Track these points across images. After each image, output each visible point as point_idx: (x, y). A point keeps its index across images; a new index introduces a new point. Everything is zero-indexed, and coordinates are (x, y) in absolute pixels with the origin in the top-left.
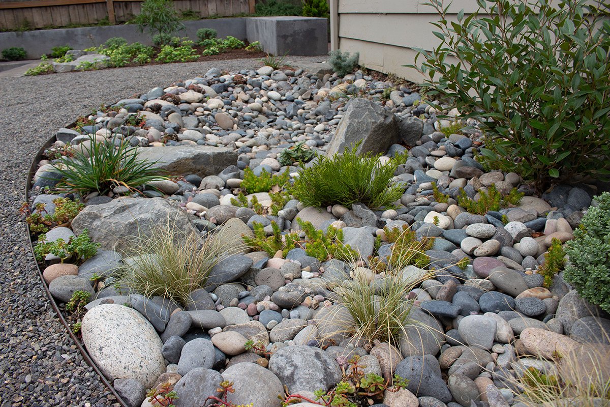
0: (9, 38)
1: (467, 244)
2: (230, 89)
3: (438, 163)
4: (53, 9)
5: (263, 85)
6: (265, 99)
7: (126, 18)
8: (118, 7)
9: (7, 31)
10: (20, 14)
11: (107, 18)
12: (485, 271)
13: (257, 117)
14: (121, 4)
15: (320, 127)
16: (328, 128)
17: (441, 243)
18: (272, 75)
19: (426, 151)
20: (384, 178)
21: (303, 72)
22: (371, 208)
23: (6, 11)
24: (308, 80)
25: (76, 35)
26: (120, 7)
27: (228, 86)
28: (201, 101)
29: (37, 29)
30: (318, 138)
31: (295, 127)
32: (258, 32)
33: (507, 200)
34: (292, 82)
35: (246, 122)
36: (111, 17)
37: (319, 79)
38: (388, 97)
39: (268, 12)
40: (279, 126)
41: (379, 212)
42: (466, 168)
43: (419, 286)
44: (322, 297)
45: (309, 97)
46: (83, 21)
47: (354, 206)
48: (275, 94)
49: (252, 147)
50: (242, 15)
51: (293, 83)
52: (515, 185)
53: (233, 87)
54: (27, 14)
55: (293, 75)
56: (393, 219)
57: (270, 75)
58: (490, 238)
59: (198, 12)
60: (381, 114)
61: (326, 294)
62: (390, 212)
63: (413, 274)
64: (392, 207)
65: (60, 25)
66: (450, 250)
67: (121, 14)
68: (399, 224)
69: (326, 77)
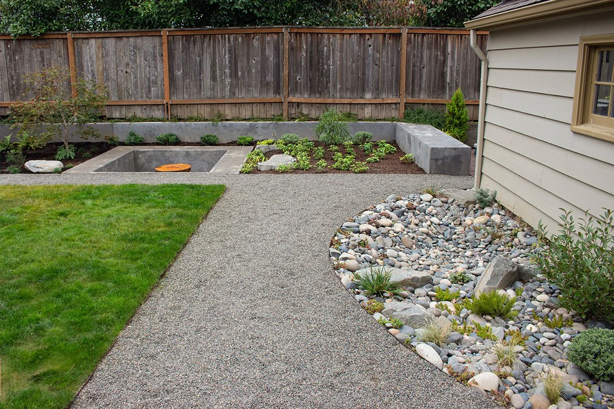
0: (206, 126)
1: (542, 340)
2: (405, 214)
3: (539, 297)
4: (241, 105)
5: (427, 212)
6: (429, 223)
7: (296, 115)
8: (291, 106)
9: (204, 120)
10: (216, 107)
11: (282, 115)
12: (546, 351)
13: (426, 238)
14: (294, 104)
15: (468, 253)
16: (474, 254)
17: (531, 339)
18: (432, 201)
19: (534, 287)
20: (510, 304)
21: (454, 200)
22: (503, 319)
23: (206, 105)
24: (457, 208)
25: (257, 128)
26: (293, 107)
27: (404, 211)
28: (391, 226)
29: (227, 120)
30: (469, 263)
31: (452, 250)
32: (410, 143)
33: (567, 323)
34: (446, 208)
35: (420, 243)
36: (285, 114)
37: (466, 207)
38: (516, 235)
39: (416, 119)
40: (441, 249)
41: (507, 321)
42: (551, 304)
43: (521, 353)
44: (485, 352)
45: (459, 223)
46: (263, 116)
47: (496, 317)
48: (435, 220)
49: (429, 266)
50: (393, 119)
51: (446, 210)
52: (573, 316)
53: (407, 213)
54: (221, 108)
55: (446, 203)
56: (513, 325)
57: (430, 202)
58: (553, 339)
59: (356, 115)
60: (511, 266)
61: (487, 350)
62: (511, 322)
63: (519, 348)
64: (513, 319)
65: (244, 118)
66: (535, 342)
67: (293, 112)
68: (515, 328)
69: (471, 206)
